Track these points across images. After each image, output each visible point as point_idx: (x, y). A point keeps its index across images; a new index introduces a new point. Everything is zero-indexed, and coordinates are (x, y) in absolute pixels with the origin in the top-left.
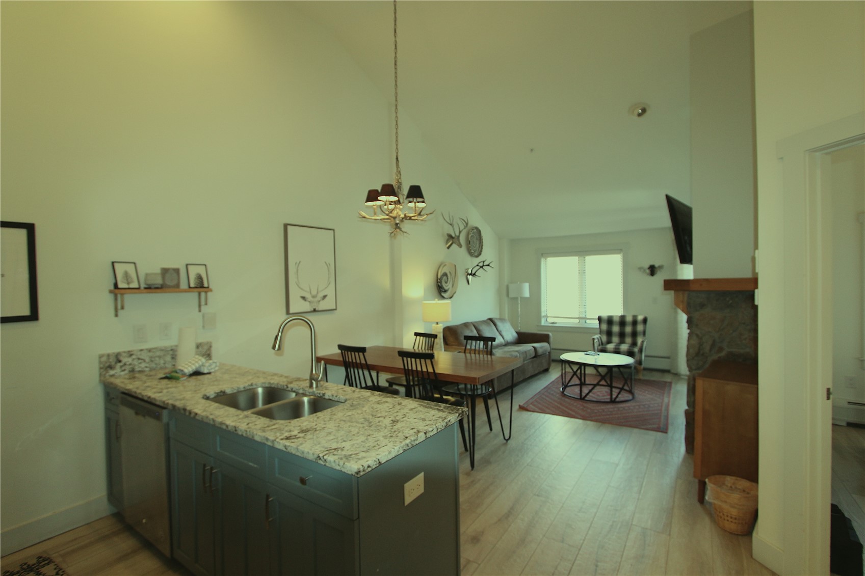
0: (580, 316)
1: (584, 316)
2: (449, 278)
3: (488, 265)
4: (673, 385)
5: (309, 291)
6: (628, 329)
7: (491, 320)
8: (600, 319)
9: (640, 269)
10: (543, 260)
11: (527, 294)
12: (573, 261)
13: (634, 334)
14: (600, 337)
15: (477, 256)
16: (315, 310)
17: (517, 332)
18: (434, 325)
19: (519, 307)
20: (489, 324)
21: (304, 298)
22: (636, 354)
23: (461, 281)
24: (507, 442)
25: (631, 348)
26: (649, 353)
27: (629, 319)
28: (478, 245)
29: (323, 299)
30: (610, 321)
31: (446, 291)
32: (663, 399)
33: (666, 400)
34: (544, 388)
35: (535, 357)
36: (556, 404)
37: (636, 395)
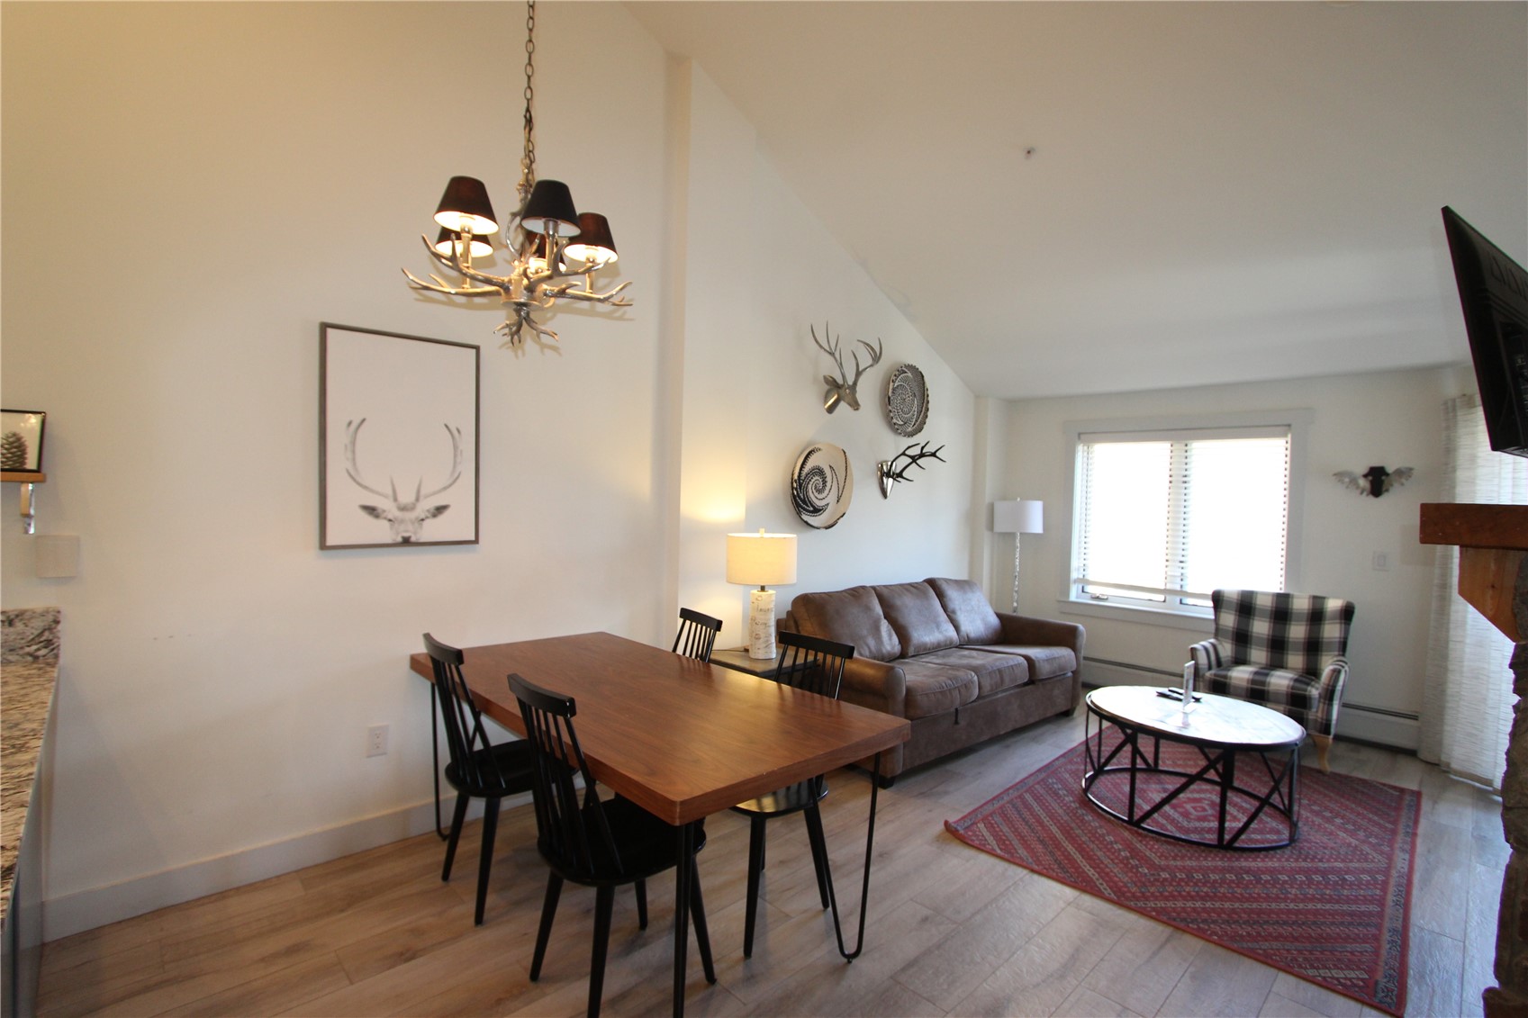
0: (1169, 587)
1: (1178, 588)
2: (829, 479)
3: (934, 455)
4: (1426, 805)
5: (389, 492)
6: (1297, 632)
7: (931, 583)
8: (1218, 599)
9: (1339, 476)
10: (1081, 450)
11: (1036, 525)
12: (1154, 455)
13: (1313, 647)
14: (1214, 646)
15: (911, 435)
16: (406, 542)
17: (998, 615)
18: (755, 592)
19: (1017, 556)
20: (924, 595)
21: (371, 510)
22: (1315, 703)
23: (863, 489)
24: (849, 962)
25: (1298, 685)
26: (1353, 699)
27: (1301, 604)
28: (915, 408)
29: (434, 516)
30: (1246, 605)
31: (817, 511)
32: (1390, 858)
33: (1401, 861)
34: (1040, 770)
35: (1031, 682)
36: (1054, 829)
37: (1303, 828)
